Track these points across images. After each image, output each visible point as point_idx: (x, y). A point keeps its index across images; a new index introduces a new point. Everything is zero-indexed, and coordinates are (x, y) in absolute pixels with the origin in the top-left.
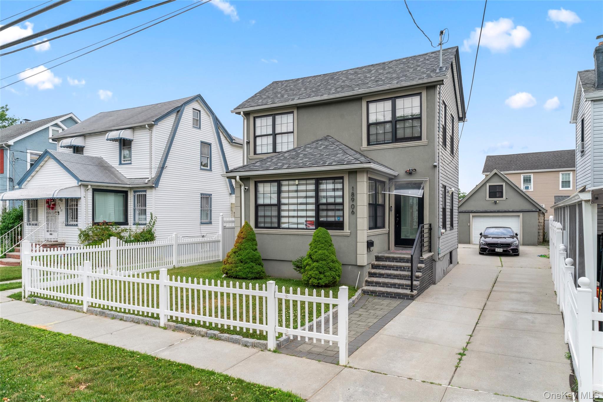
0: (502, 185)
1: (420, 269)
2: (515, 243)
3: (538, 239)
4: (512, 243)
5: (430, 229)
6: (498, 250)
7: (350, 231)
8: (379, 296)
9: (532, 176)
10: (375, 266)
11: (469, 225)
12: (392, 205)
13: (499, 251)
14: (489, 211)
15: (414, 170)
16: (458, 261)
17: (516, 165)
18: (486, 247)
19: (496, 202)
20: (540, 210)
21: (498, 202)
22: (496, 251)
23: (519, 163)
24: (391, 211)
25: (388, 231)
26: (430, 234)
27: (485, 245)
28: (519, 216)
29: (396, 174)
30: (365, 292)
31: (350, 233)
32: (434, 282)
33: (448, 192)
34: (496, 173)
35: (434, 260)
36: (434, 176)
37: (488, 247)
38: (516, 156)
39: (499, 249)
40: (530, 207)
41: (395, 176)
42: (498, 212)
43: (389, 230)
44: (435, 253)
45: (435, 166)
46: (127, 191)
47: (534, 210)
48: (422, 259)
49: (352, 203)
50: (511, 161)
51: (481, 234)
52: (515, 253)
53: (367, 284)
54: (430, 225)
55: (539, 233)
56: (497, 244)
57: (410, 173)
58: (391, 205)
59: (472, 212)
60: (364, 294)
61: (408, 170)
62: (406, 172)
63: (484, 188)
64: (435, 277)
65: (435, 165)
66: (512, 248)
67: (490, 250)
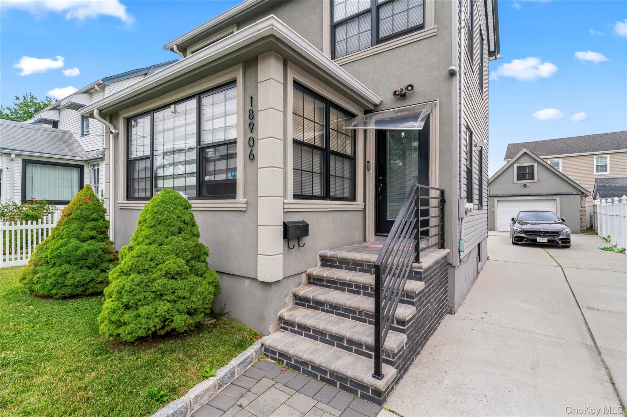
0: (533, 166)
1: (412, 297)
2: (565, 231)
3: (581, 226)
4: (561, 231)
5: (443, 201)
6: (540, 240)
7: (244, 200)
8: (296, 368)
9: (561, 161)
10: (314, 279)
11: (493, 210)
12: (370, 158)
13: (542, 241)
14: (517, 194)
15: (410, 88)
16: (488, 255)
17: (542, 150)
18: (523, 235)
19: (526, 185)
20: (583, 193)
21: (528, 184)
22: (538, 241)
23: (545, 149)
24: (368, 170)
25: (363, 207)
26: (442, 211)
27: (521, 232)
28: (555, 200)
29: (377, 101)
30: (267, 351)
31: (247, 203)
32: (451, 310)
33: (476, 146)
34: (525, 153)
35: (451, 264)
36: (450, 94)
37: (525, 236)
38: (540, 142)
39: (542, 239)
40: (570, 190)
41: (376, 106)
42: (529, 195)
43: (365, 206)
44: (452, 250)
45: (452, 74)
46: (83, 166)
47: (575, 192)
48: (419, 268)
49: (249, 135)
50: (535, 148)
51: (513, 219)
52: (566, 243)
53: (282, 325)
54: (442, 192)
55: (581, 219)
56: (539, 232)
57: (401, 96)
58: (368, 160)
59: (496, 196)
60: (266, 355)
61: (398, 90)
62: (395, 92)
63: (510, 170)
64: (453, 298)
65: (452, 70)
66: (561, 237)
67: (528, 239)
